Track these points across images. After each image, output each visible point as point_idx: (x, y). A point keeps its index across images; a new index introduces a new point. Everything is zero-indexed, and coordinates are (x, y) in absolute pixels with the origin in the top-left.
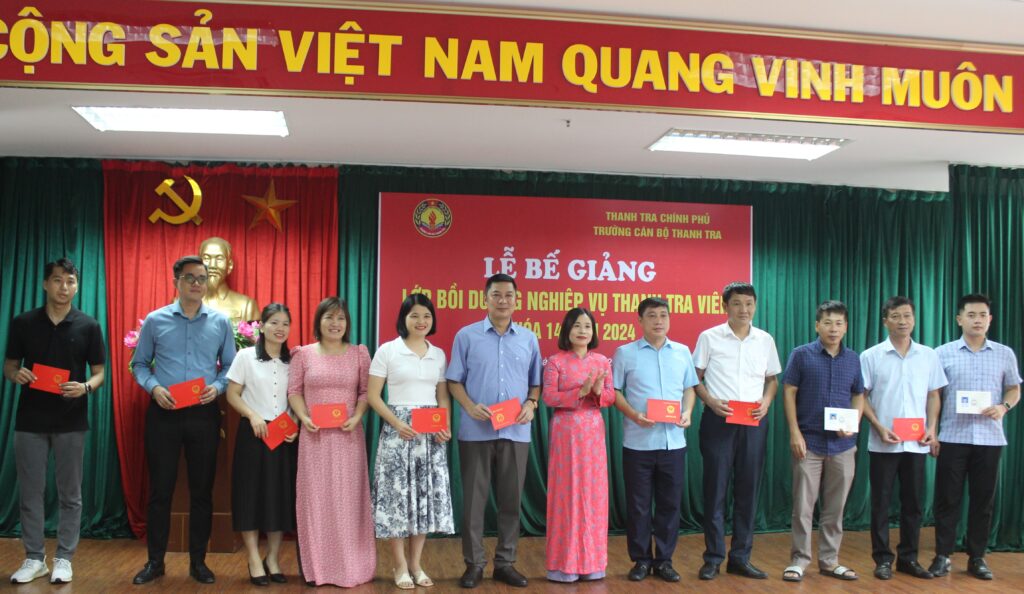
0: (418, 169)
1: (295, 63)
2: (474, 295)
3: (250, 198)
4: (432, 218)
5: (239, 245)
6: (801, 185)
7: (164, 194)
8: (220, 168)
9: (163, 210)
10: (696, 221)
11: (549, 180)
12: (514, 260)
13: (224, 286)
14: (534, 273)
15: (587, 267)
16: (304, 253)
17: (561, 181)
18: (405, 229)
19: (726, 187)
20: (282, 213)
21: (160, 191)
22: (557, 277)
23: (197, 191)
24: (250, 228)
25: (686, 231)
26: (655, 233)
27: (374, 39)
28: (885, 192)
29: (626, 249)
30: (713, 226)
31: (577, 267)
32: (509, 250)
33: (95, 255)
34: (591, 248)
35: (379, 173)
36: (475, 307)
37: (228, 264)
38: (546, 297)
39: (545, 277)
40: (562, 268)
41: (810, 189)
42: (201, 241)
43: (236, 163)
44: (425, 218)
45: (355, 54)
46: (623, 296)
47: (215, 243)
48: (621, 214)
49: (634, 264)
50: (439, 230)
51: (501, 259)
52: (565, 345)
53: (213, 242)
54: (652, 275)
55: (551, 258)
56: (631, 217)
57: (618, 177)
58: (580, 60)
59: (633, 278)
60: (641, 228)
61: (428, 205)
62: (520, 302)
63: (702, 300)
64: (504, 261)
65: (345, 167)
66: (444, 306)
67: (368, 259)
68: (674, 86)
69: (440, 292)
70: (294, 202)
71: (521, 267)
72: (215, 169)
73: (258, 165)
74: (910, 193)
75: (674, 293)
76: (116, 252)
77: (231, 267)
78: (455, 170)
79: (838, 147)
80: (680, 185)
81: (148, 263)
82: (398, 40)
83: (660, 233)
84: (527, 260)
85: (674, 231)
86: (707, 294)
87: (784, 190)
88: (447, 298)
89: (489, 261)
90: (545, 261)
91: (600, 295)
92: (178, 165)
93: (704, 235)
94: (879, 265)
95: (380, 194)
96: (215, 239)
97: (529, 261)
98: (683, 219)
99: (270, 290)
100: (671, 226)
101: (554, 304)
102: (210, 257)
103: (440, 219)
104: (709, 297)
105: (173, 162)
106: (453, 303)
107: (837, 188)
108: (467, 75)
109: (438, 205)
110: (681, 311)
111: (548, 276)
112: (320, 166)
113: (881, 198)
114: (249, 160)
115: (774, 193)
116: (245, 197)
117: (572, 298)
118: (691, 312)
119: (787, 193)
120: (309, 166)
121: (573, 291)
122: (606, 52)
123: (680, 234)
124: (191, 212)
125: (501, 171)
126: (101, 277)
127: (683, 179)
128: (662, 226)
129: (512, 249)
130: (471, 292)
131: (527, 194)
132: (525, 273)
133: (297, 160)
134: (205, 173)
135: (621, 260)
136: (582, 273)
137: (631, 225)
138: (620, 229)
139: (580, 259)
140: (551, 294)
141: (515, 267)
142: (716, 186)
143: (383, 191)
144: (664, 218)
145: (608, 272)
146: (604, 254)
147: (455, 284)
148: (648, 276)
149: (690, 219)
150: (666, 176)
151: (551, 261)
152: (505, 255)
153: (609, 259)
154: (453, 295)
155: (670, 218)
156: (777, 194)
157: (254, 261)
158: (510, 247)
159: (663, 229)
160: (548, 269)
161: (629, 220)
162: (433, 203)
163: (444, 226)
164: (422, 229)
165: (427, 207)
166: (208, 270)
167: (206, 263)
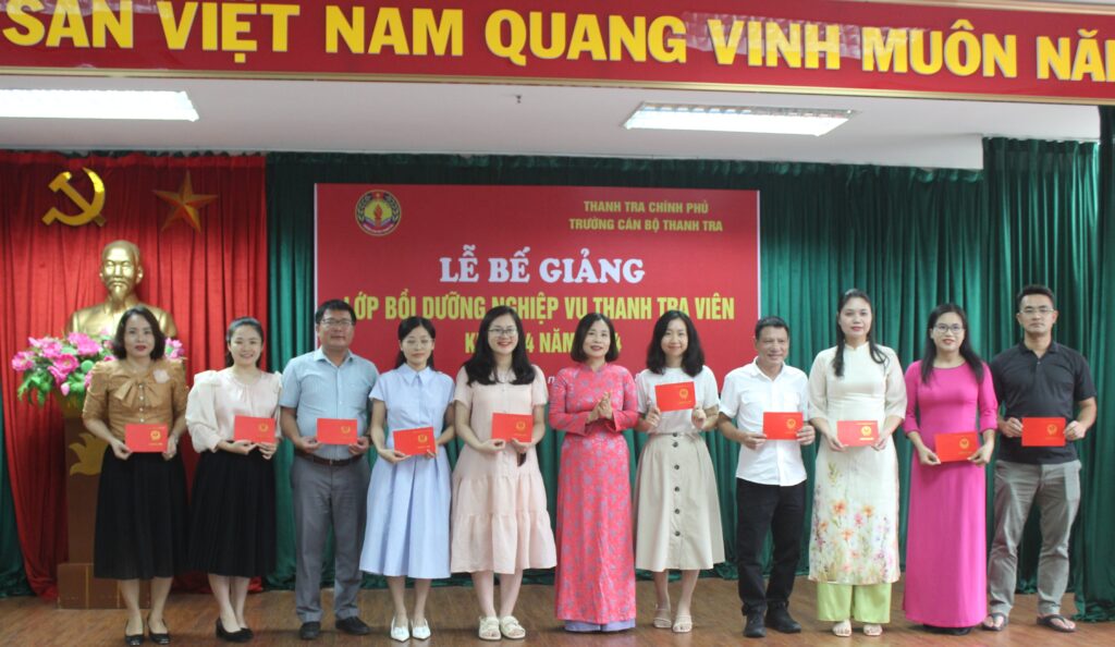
0: (360, 155)
1: (176, 39)
2: (428, 303)
3: (164, 194)
4: (378, 213)
5: (151, 247)
6: (818, 165)
7: (61, 192)
8: (126, 158)
9: (59, 209)
10: (692, 211)
11: (516, 164)
12: (475, 261)
13: (132, 297)
14: (499, 275)
15: (562, 267)
16: (228, 257)
17: (530, 166)
18: (346, 226)
19: (727, 169)
20: (200, 210)
21: (55, 186)
22: (527, 279)
23: (99, 186)
24: (162, 230)
25: (680, 222)
26: (643, 225)
27: (266, 9)
28: (919, 171)
29: (608, 245)
30: (711, 216)
31: (551, 267)
32: (469, 249)
34: (563, 243)
35: (314, 161)
37: (136, 272)
38: (514, 303)
39: (512, 280)
40: (533, 269)
41: (829, 169)
42: (105, 245)
43: (144, 152)
44: (369, 213)
45: (246, 27)
46: (606, 299)
47: (121, 247)
48: (601, 203)
49: (618, 262)
50: (385, 227)
51: (461, 260)
52: (579, 356)
53: (118, 246)
54: (640, 274)
55: (519, 257)
56: (615, 207)
57: (598, 159)
58: (506, 27)
59: (617, 279)
60: (626, 220)
61: (372, 197)
63: (700, 303)
64: (463, 262)
65: (274, 154)
66: (393, 316)
67: (303, 260)
68: (616, 55)
69: (388, 299)
70: (214, 197)
71: (483, 269)
72: (120, 160)
73: (171, 154)
74: (950, 171)
75: (667, 296)
77: (141, 275)
78: (404, 156)
79: (846, 120)
80: (673, 168)
81: (44, 273)
82: (295, 10)
83: (648, 225)
84: (491, 260)
85: (665, 222)
86: (706, 296)
87: (797, 171)
88: (397, 307)
90: (512, 260)
91: (578, 299)
92: (76, 155)
93: (701, 226)
94: (913, 258)
95: (316, 186)
96: (120, 242)
97: (493, 262)
98: (677, 208)
99: (187, 302)
100: (662, 216)
102: (114, 264)
103: (387, 213)
104: (708, 300)
105: (70, 153)
106: (404, 312)
107: (862, 167)
108: (375, 49)
109: (384, 197)
111: (516, 279)
112: (244, 154)
113: (915, 178)
114: (160, 149)
115: (787, 174)
116: (156, 192)
117: (544, 304)
119: (801, 174)
120: (231, 154)
121: (547, 296)
122: (536, 18)
123: (673, 225)
124: (92, 211)
125: (459, 157)
127: (675, 161)
128: (650, 216)
129: (473, 247)
130: (425, 299)
131: (490, 183)
132: (488, 275)
133: (217, 148)
135: (603, 258)
136: (557, 274)
137: (614, 216)
138: (601, 221)
139: (554, 257)
140: (520, 299)
141: (477, 269)
142: (716, 168)
143: (319, 182)
144: (653, 207)
145: (587, 272)
146: (582, 251)
147: (407, 290)
148: (635, 276)
149: (685, 207)
150: (655, 158)
151: (520, 260)
152: (465, 255)
153: (588, 257)
154: (404, 303)
155: (663, 207)
156: (790, 174)
157: (168, 268)
158: (470, 245)
159: (652, 220)
160: (516, 270)
161: (611, 210)
162: (378, 195)
163: (391, 222)
164: (365, 226)
165: (371, 199)
166: (112, 279)
167: (109, 271)
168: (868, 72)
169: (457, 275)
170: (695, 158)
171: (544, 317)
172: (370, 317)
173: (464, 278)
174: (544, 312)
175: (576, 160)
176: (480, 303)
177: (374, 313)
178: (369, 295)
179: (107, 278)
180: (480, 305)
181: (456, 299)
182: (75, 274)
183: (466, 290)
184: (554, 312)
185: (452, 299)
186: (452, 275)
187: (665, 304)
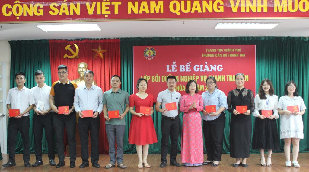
0: (145, 38)
1: (91, 12)
3: (94, 50)
4: (150, 53)
5: (90, 64)
6: (273, 37)
7: (68, 49)
8: (84, 40)
9: (67, 54)
10: (236, 51)
11: (187, 39)
12: (176, 66)
14: (183, 70)
15: (200, 67)
16: (110, 66)
17: (191, 40)
18: (141, 57)
19: (246, 39)
20: (103, 54)
21: (66, 48)
22: (190, 71)
23: (77, 48)
24: (93, 59)
25: (233, 54)
26: (222, 55)
27: (113, 3)
28: (304, 38)
29: (213, 61)
30: (242, 52)
31: (197, 67)
32: (174, 63)
33: (48, 69)
34: (200, 61)
35: (133, 40)
37: (87, 70)
38: (187, 77)
40: (192, 68)
41: (277, 38)
42: (79, 63)
43: (89, 39)
44: (147, 53)
45: (108, 8)
47: (83, 64)
48: (211, 49)
49: (215, 66)
51: (172, 66)
52: (187, 92)
53: (82, 64)
54: (222, 69)
55: (188, 65)
56: (214, 50)
57: (210, 37)
58: (175, 5)
59: (215, 70)
60: (218, 54)
61: (148, 49)
64: (173, 66)
65: (122, 39)
66: (154, 81)
67: (130, 67)
68: (204, 11)
69: (152, 77)
70: (107, 50)
71: (178, 68)
72: (82, 41)
73: (96, 39)
75: (229, 75)
76: (54, 67)
78: (157, 38)
79: (277, 25)
80: (231, 39)
82: (120, 3)
83: (224, 55)
84: (180, 66)
85: (229, 54)
87: (267, 39)
88: (155, 79)
89: (168, 66)
90: (186, 66)
91: (204, 76)
92: (71, 40)
93: (239, 55)
94: (302, 63)
96: (82, 63)
97: (181, 66)
98: (232, 50)
99: (100, 78)
100: (228, 53)
102: (81, 68)
103: (152, 53)
105: (69, 40)
106: (157, 80)
107: (286, 37)
108: (141, 12)
109: (151, 49)
110: (232, 81)
111: (187, 71)
112: (114, 39)
113: (303, 40)
114: (93, 38)
115: (264, 40)
116: (92, 49)
117: (195, 77)
119: (268, 40)
120: (111, 39)
121: (195, 75)
122: (183, 2)
123: (231, 55)
124: (76, 54)
125: (171, 38)
126: (50, 75)
127: (232, 37)
129: (175, 62)
130: (162, 77)
131: (180, 45)
132: (180, 70)
133: (107, 37)
134: (79, 42)
135: (211, 64)
136: (198, 69)
137: (214, 53)
138: (210, 54)
139: (198, 65)
140: (188, 76)
141: (176, 68)
142: (243, 39)
143: (134, 46)
144: (225, 50)
145: (207, 69)
146: (205, 63)
147: (157, 74)
148: (220, 69)
149: (234, 50)
150: (226, 36)
151: (188, 66)
152: (173, 64)
153: (207, 65)
154: (157, 77)
155: (228, 50)
156: (265, 40)
157: (95, 69)
159: (225, 54)
160: (187, 68)
161: (214, 51)
162: (150, 49)
163: (153, 56)
164: (146, 57)
166: (80, 72)
167: (79, 70)
168: (276, 13)
169: (171, 70)
170: (237, 36)
173: (173, 71)
175: (204, 38)
177: (149, 80)
178: (147, 75)
179: (79, 72)
182: (72, 71)
184: (197, 80)
186: (170, 70)
187: (229, 77)
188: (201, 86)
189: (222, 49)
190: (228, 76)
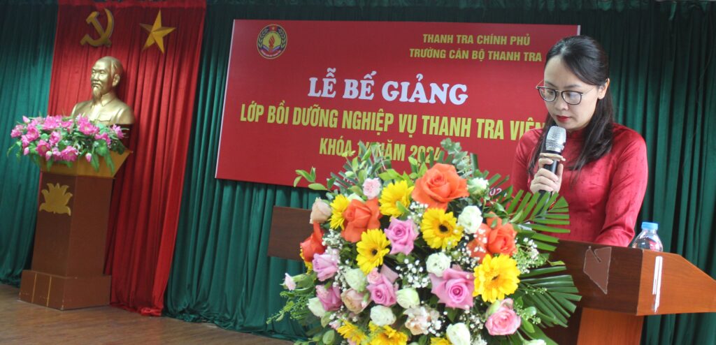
2: (298, 112)
3: (144, 26)
4: (272, 42)
5: (134, 63)
8: (127, 2)
10: (515, 43)
11: (375, 4)
12: (334, 81)
13: (109, 95)
14: (351, 93)
15: (400, 89)
18: (250, 51)
19: (552, 8)
21: (89, 21)
22: (371, 98)
23: (110, 19)
25: (503, 53)
26: (470, 55)
29: (440, 72)
30: (531, 48)
31: (391, 88)
32: (331, 71)
34: (404, 70)
35: (237, 2)
36: (298, 123)
37: (112, 78)
38: (360, 116)
39: (360, 98)
40: (377, 90)
44: (266, 42)
46: (432, 118)
48: (437, 36)
49: (446, 86)
51: (324, 80)
53: (103, 60)
54: (464, 97)
55: (368, 79)
56: (447, 39)
59: (444, 101)
60: (456, 50)
61: (269, 30)
62: (336, 120)
63: (515, 127)
64: (326, 81)
66: (272, 121)
67: (220, 77)
69: (271, 107)
70: (173, 29)
71: (340, 88)
72: (124, 3)
75: (485, 118)
76: (58, 67)
81: (76, 77)
83: (475, 55)
84: (346, 81)
85: (490, 52)
86: (520, 120)
88: (276, 114)
89: (313, 81)
90: (362, 81)
91: (410, 116)
92: (102, 1)
93: (522, 57)
95: (234, 21)
97: (348, 82)
98: (502, 40)
100: (487, 48)
101: (366, 124)
103: (278, 42)
104: (522, 123)
106: (280, 119)
109: (277, 30)
110: (491, 137)
111: (363, 96)
115: (610, 10)
116: (140, 24)
117: (383, 118)
118: (502, 138)
121: (385, 112)
123: (497, 56)
124: (104, 36)
128: (475, 47)
129: (334, 70)
130: (296, 109)
132: (343, 93)
134: (117, 6)
135: (434, 82)
136: (395, 94)
137: (447, 47)
138: (435, 51)
139: (395, 80)
141: (335, 88)
142: (542, 7)
143: (236, 19)
144: (481, 39)
145: (420, 94)
146: (417, 77)
147: (284, 101)
148: (459, 99)
151: (367, 82)
152: (327, 76)
153: (421, 81)
154: (281, 111)
155: (488, 40)
156: (612, 10)
158: (332, 68)
159: (479, 51)
160: (364, 89)
161: (445, 42)
162: (273, 28)
163: (280, 49)
164: (262, 51)
165: (269, 31)
169: (320, 91)
171: (381, 129)
172: (257, 120)
173: (325, 94)
174: (382, 125)
176: (334, 114)
177: (260, 117)
178: (258, 104)
180: (334, 116)
181: (317, 110)
183: (325, 104)
184: (389, 126)
185: (315, 110)
186: (317, 91)
187: (484, 125)
188: (397, 146)
189: (471, 37)
190: (480, 121)
